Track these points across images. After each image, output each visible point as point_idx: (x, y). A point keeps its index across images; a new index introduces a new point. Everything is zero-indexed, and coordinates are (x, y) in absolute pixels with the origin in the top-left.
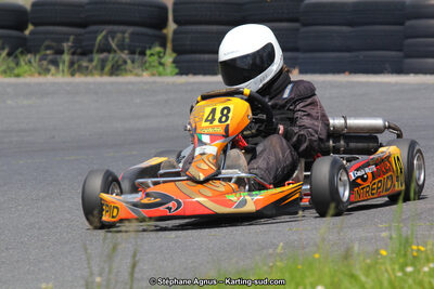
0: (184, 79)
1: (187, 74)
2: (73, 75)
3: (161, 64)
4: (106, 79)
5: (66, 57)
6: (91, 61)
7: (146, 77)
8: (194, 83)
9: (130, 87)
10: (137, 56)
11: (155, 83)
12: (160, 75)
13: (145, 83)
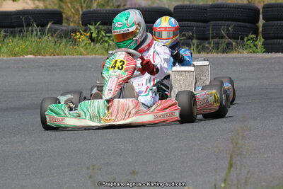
0: (270, 55)
1: (272, 52)
2: (199, 52)
3: (255, 45)
4: (220, 55)
5: (195, 41)
6: (209, 43)
7: (245, 54)
8: (276, 58)
9: (235, 60)
10: (239, 41)
11: (250, 57)
12: (254, 52)
13: (245, 58)
